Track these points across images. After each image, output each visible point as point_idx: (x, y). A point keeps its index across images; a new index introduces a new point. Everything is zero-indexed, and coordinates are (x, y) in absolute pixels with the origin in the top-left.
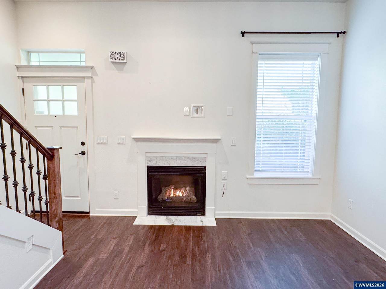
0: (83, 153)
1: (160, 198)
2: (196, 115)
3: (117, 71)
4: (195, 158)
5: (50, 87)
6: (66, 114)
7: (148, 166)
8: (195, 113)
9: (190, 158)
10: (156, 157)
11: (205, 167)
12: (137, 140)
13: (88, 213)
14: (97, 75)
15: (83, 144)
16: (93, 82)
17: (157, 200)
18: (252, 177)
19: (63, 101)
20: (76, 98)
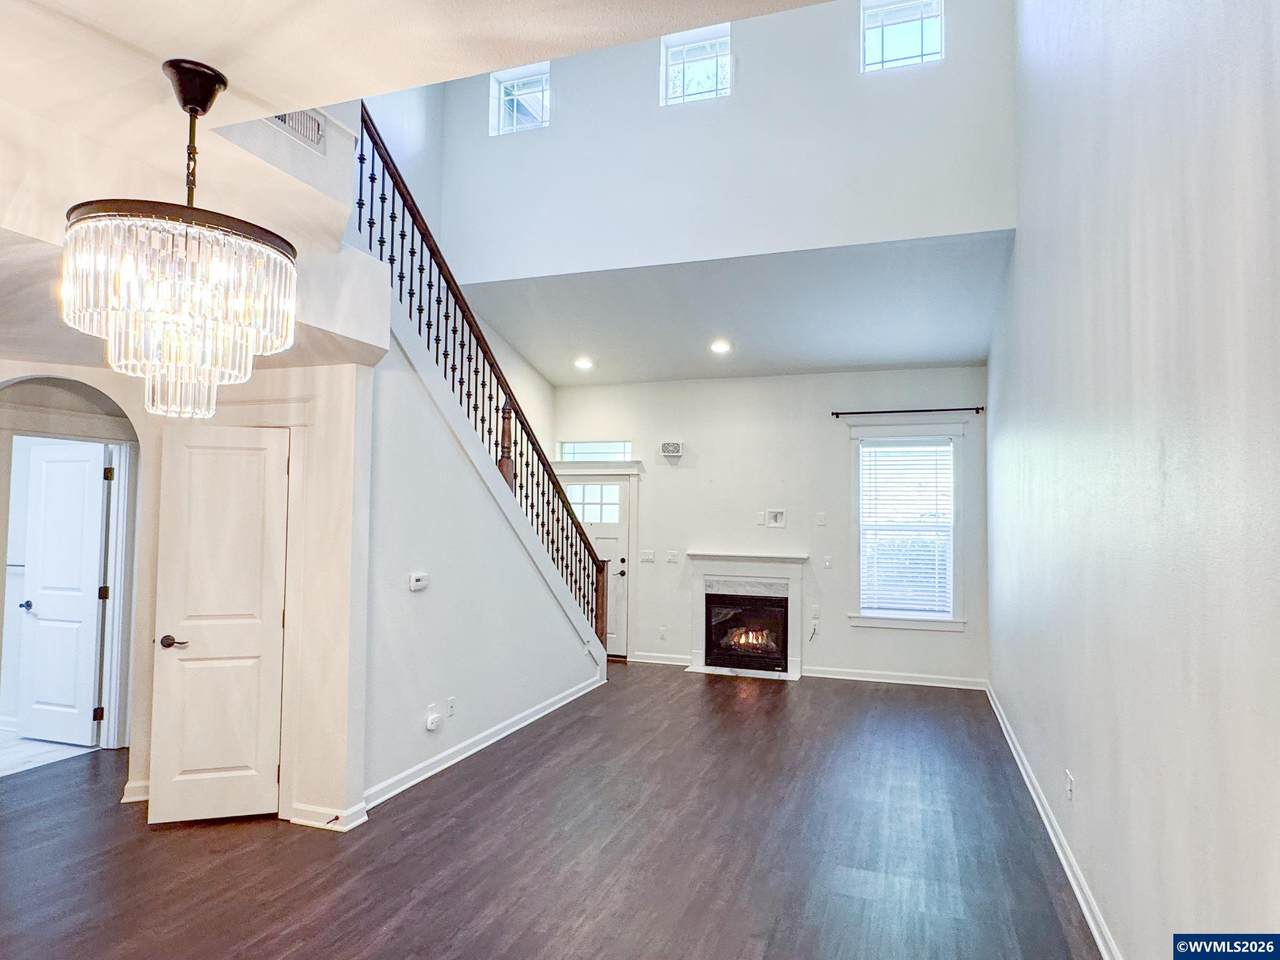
0: (623, 574)
1: (723, 642)
2: (773, 524)
3: (669, 466)
4: (771, 585)
5: (587, 487)
6: (604, 521)
7: (707, 595)
8: (773, 521)
9: (765, 585)
10: (718, 582)
11: (786, 599)
12: (693, 557)
13: (625, 657)
14: (644, 471)
15: (623, 561)
16: (639, 480)
17: (720, 645)
18: (857, 615)
19: (602, 504)
20: (617, 502)
